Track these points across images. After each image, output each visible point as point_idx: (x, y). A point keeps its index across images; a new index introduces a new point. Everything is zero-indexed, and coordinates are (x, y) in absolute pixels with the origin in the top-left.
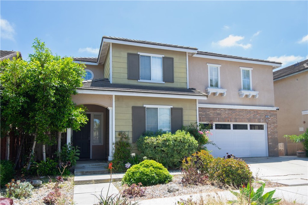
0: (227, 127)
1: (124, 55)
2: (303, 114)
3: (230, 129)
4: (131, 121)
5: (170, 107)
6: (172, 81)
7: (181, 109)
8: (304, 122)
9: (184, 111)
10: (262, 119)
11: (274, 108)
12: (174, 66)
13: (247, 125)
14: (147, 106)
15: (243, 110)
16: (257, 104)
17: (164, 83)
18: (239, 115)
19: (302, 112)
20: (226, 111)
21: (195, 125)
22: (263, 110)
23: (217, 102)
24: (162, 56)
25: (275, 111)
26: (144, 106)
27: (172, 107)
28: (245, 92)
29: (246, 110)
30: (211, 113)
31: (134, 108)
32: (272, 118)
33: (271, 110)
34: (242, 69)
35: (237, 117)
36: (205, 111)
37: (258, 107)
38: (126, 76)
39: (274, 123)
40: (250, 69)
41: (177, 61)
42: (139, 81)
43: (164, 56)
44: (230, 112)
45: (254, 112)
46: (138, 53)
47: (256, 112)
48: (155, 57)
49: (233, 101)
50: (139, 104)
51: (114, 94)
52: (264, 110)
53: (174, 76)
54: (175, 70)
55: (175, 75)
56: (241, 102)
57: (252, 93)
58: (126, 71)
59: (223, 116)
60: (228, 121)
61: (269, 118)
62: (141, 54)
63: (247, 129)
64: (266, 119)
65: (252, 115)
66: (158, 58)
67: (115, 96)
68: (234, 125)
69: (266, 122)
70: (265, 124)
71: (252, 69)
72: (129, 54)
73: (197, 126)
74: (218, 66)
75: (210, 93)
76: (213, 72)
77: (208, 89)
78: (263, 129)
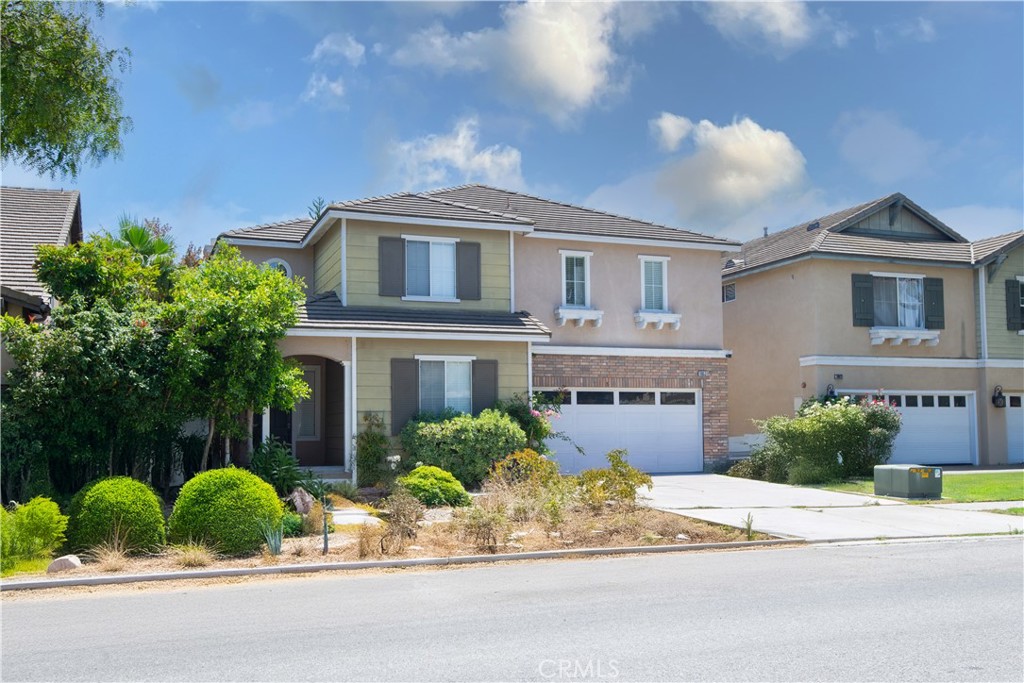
0: (604, 398)
1: (372, 241)
2: (802, 364)
3: (612, 403)
4: (388, 389)
5: (470, 359)
6: (477, 296)
7: (494, 364)
8: (804, 386)
9: (500, 366)
10: (691, 380)
11: (720, 352)
12: (482, 262)
13: (653, 393)
14: (422, 358)
15: (645, 357)
16: (680, 342)
17: (458, 301)
18: (633, 371)
19: (801, 359)
20: (602, 361)
21: (524, 397)
22: (692, 358)
23: (582, 340)
24: (454, 240)
25: (722, 359)
26: (416, 357)
27: (474, 358)
28: (648, 317)
29: (650, 358)
30: (567, 366)
31: (395, 362)
32: (715, 378)
33: (712, 358)
34: (643, 259)
35: (629, 375)
36: (552, 363)
37: (679, 351)
38: (376, 288)
39: (719, 388)
40: (665, 260)
41: (487, 249)
42: (403, 298)
43: (458, 240)
44: (612, 363)
45: (671, 362)
46: (403, 236)
47: (678, 360)
48: (440, 244)
49: (621, 337)
50: (405, 354)
51: (354, 335)
52: (696, 358)
53: (483, 285)
54: (484, 270)
55: (485, 282)
56: (640, 340)
57: (666, 318)
58: (375, 277)
59: (596, 374)
60: (607, 385)
61: (708, 378)
62: (408, 237)
63: (654, 403)
64: (700, 380)
65: (665, 371)
66: (445, 244)
67: (357, 339)
68: (622, 395)
69: (698, 387)
70: (698, 391)
71: (669, 259)
72: (382, 240)
73: (529, 400)
74: (587, 255)
75: (564, 320)
76: (575, 267)
77: (560, 311)
78: (693, 403)
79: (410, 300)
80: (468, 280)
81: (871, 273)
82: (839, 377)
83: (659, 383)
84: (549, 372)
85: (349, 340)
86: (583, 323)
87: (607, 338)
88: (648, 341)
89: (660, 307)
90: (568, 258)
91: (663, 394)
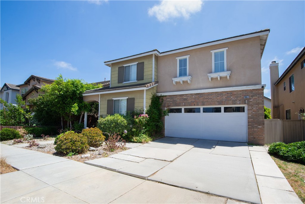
0: (196, 110)
4: (106, 108)
5: (127, 98)
6: (143, 79)
10: (239, 101)
11: (257, 86)
12: (144, 68)
13: (220, 108)
14: (114, 99)
15: (213, 92)
16: (234, 84)
17: (137, 81)
18: (207, 98)
20: (192, 96)
22: (240, 91)
23: (185, 89)
25: (260, 89)
26: (113, 99)
28: (214, 75)
29: (216, 92)
30: (178, 99)
31: (109, 101)
32: (256, 99)
33: (253, 89)
34: (213, 52)
35: (205, 100)
36: (172, 98)
37: (231, 88)
39: (258, 104)
40: (225, 50)
42: (123, 83)
43: (137, 63)
44: (197, 96)
45: (228, 94)
46: (124, 66)
47: (231, 93)
49: (201, 86)
51: (100, 93)
52: (242, 90)
54: (145, 70)
55: (145, 74)
58: (117, 78)
59: (190, 101)
60: (195, 105)
62: (125, 65)
63: (221, 112)
64: (245, 100)
65: (224, 97)
66: (134, 65)
68: (204, 109)
69: (245, 104)
70: (246, 106)
71: (227, 48)
72: (119, 68)
73: (144, 111)
74: (187, 57)
75: (174, 82)
76: (183, 63)
77: (173, 79)
78: (244, 111)
79: (125, 83)
80: (140, 75)
83: (221, 103)
84: (171, 101)
86: (181, 83)
87: (195, 87)
88: (216, 86)
89: (223, 70)
90: (180, 60)
91: (225, 108)
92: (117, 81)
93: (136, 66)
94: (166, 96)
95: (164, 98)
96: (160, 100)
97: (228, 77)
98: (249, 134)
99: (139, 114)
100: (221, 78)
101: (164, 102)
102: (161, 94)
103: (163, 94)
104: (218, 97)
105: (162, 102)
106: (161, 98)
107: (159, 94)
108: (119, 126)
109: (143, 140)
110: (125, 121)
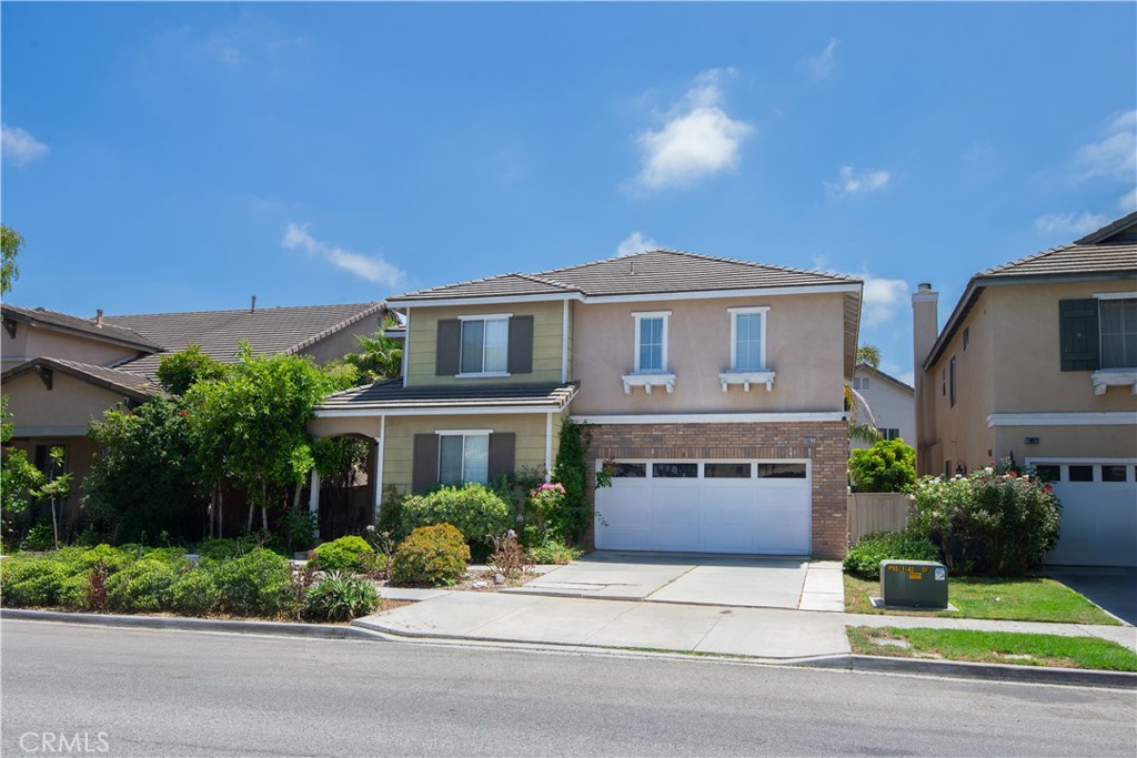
0: (690, 471)
1: (432, 325)
2: (989, 425)
3: (695, 475)
4: (410, 463)
5: (487, 432)
6: (528, 369)
7: (511, 437)
8: (990, 454)
9: (518, 439)
10: (794, 448)
11: (834, 414)
12: (535, 334)
13: (749, 465)
14: (442, 433)
15: (732, 424)
16: (782, 404)
17: (509, 375)
18: (716, 439)
19: (988, 419)
20: (678, 430)
21: (541, 470)
22: (797, 423)
23: (656, 407)
24: (507, 316)
25: (839, 422)
26: (437, 432)
27: (492, 431)
28: (731, 378)
29: (739, 424)
30: (636, 436)
31: (418, 438)
32: (830, 445)
33: (824, 422)
34: (734, 312)
35: (710, 445)
36: (619, 434)
39: (834, 459)
40: (763, 311)
41: (540, 321)
42: (457, 376)
43: (511, 315)
44: (690, 431)
45: (767, 429)
46: (459, 318)
47: (776, 427)
48: (494, 321)
49: (703, 402)
50: (427, 430)
51: (383, 413)
52: (801, 423)
53: (534, 357)
54: (536, 343)
55: (537, 354)
56: (729, 404)
57: (754, 378)
58: (433, 358)
59: (670, 444)
61: (819, 445)
62: (464, 318)
63: (751, 477)
64: (806, 449)
65: (759, 438)
66: (499, 321)
67: (386, 417)
68: (707, 467)
69: (807, 457)
70: (808, 462)
71: (769, 308)
72: (441, 323)
73: (545, 472)
74: (665, 315)
75: (626, 387)
76: (651, 330)
77: (624, 378)
78: (804, 477)
79: (464, 378)
80: (520, 354)
81: (1095, 296)
82: (1032, 441)
83: (750, 453)
84: (616, 443)
85: (379, 418)
86: (648, 389)
87: (686, 404)
88: (738, 405)
89: (757, 369)
90: (642, 321)
91: (760, 466)
92: (434, 367)
93: (505, 326)
94: (600, 425)
95: (594, 433)
96: (582, 439)
97: (769, 388)
98: (816, 533)
99: (535, 483)
100: (751, 385)
101: (593, 444)
102: (585, 418)
103: (591, 420)
104: (744, 436)
105: (588, 442)
106: (585, 430)
107: (579, 420)
108: (485, 519)
109: (556, 557)
110: (503, 506)
